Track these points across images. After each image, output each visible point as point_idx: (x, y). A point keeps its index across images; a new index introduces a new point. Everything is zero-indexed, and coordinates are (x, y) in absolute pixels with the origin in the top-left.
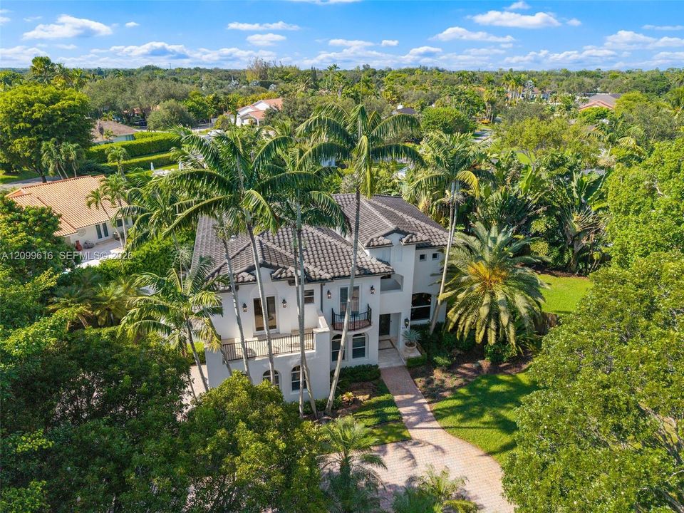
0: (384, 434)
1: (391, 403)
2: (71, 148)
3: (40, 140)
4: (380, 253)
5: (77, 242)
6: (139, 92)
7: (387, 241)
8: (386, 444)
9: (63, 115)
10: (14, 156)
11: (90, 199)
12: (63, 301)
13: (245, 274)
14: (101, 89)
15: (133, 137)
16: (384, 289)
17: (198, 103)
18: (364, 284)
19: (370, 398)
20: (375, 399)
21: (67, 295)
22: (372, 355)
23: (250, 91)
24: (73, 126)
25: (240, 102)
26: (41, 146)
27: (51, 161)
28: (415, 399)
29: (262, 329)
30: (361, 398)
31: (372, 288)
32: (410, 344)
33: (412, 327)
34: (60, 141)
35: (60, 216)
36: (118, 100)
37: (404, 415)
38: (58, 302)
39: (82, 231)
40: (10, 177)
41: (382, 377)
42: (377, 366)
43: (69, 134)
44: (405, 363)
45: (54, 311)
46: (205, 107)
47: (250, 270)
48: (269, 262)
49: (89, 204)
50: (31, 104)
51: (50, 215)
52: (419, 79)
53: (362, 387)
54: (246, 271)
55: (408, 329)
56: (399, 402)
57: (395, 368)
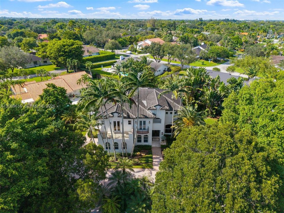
0: (146, 166)
1: (152, 158)
2: (76, 61)
3: (67, 58)
4: (153, 111)
5: (74, 94)
6: (104, 35)
7: (155, 108)
8: (145, 168)
9: (75, 50)
10: (59, 62)
11: (78, 82)
12: (65, 115)
13: (110, 114)
14: (90, 33)
15: (99, 54)
16: (154, 122)
17: (124, 39)
18: (147, 121)
19: (145, 155)
20: (147, 156)
21: (66, 114)
22: (150, 142)
23: (146, 33)
24: (77, 54)
25: (140, 38)
26: (67, 60)
27: (69, 66)
28: (159, 158)
29: (116, 130)
30: (142, 154)
31: (150, 122)
32: (163, 141)
33: (164, 135)
34: (73, 58)
35: (66, 90)
36: (96, 38)
37: (154, 161)
38: (64, 115)
39: (75, 91)
40: (58, 68)
41: (152, 150)
42: (151, 146)
43: (76, 56)
44: (160, 146)
45: (63, 118)
46: (126, 41)
47: (112, 113)
48: (117, 112)
49: (77, 83)
50: (64, 46)
51: (64, 90)
52: (220, 27)
53: (145, 151)
54: (111, 113)
55: (163, 135)
56: (154, 157)
57: (157, 147)
